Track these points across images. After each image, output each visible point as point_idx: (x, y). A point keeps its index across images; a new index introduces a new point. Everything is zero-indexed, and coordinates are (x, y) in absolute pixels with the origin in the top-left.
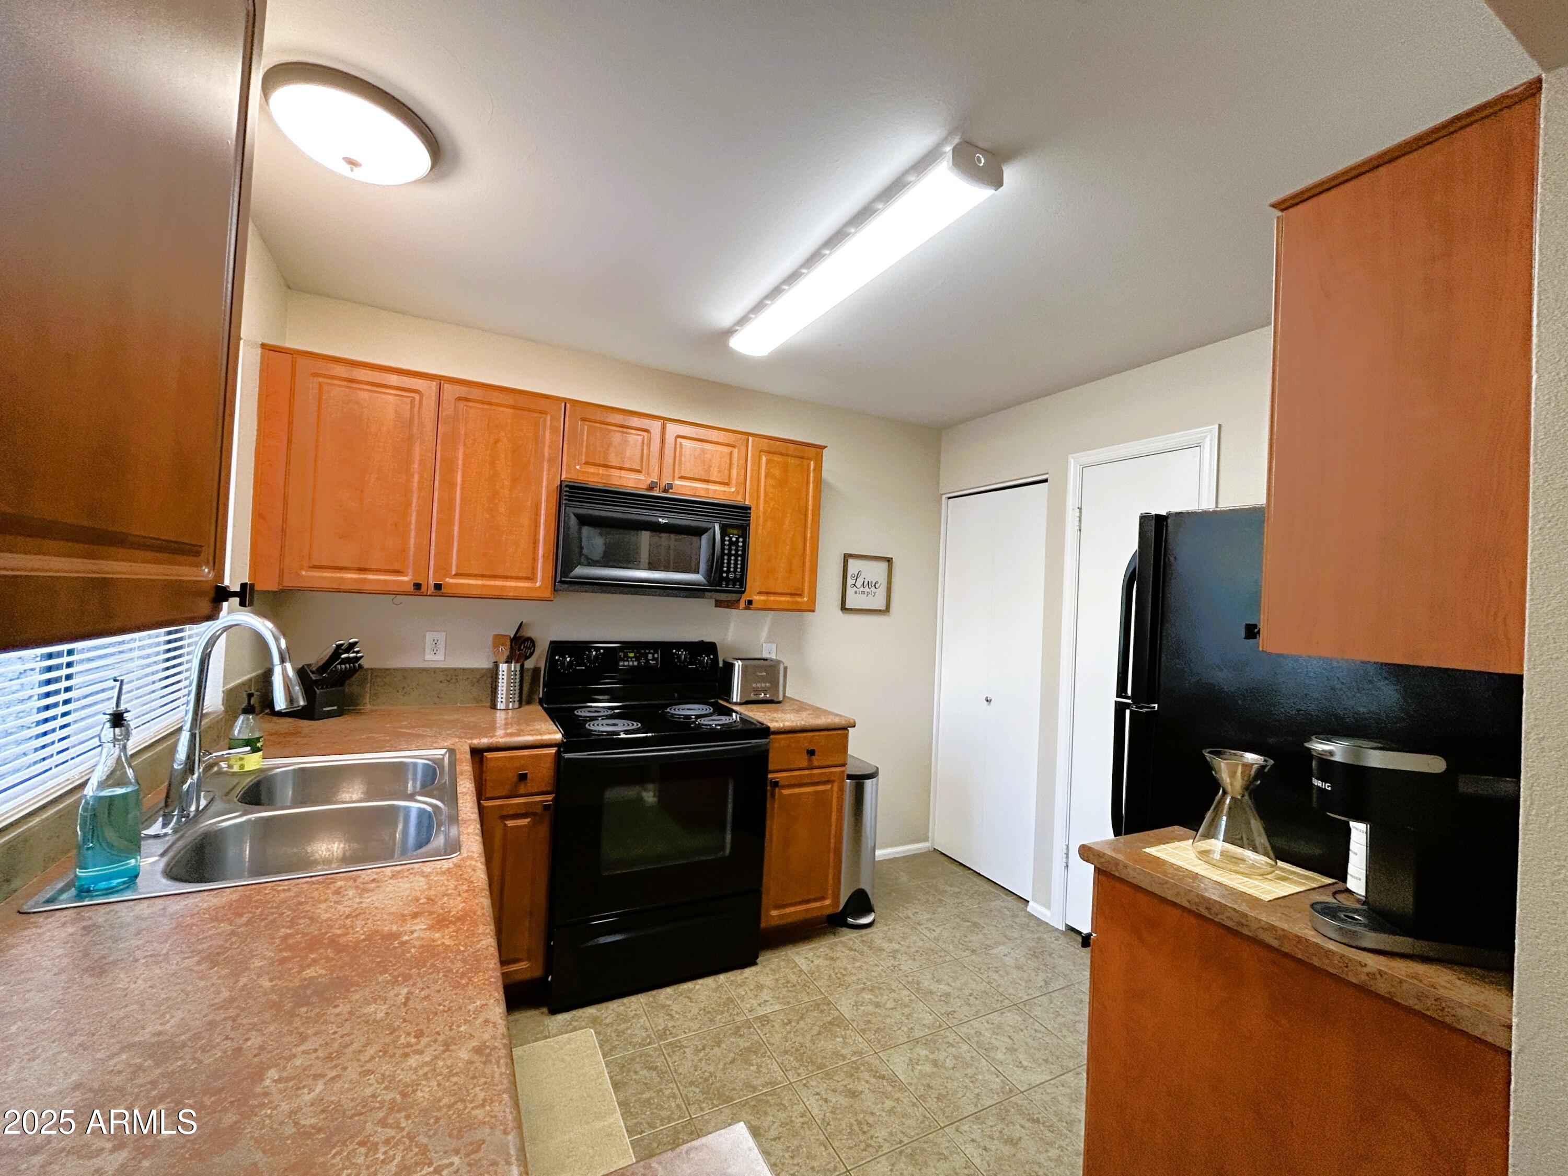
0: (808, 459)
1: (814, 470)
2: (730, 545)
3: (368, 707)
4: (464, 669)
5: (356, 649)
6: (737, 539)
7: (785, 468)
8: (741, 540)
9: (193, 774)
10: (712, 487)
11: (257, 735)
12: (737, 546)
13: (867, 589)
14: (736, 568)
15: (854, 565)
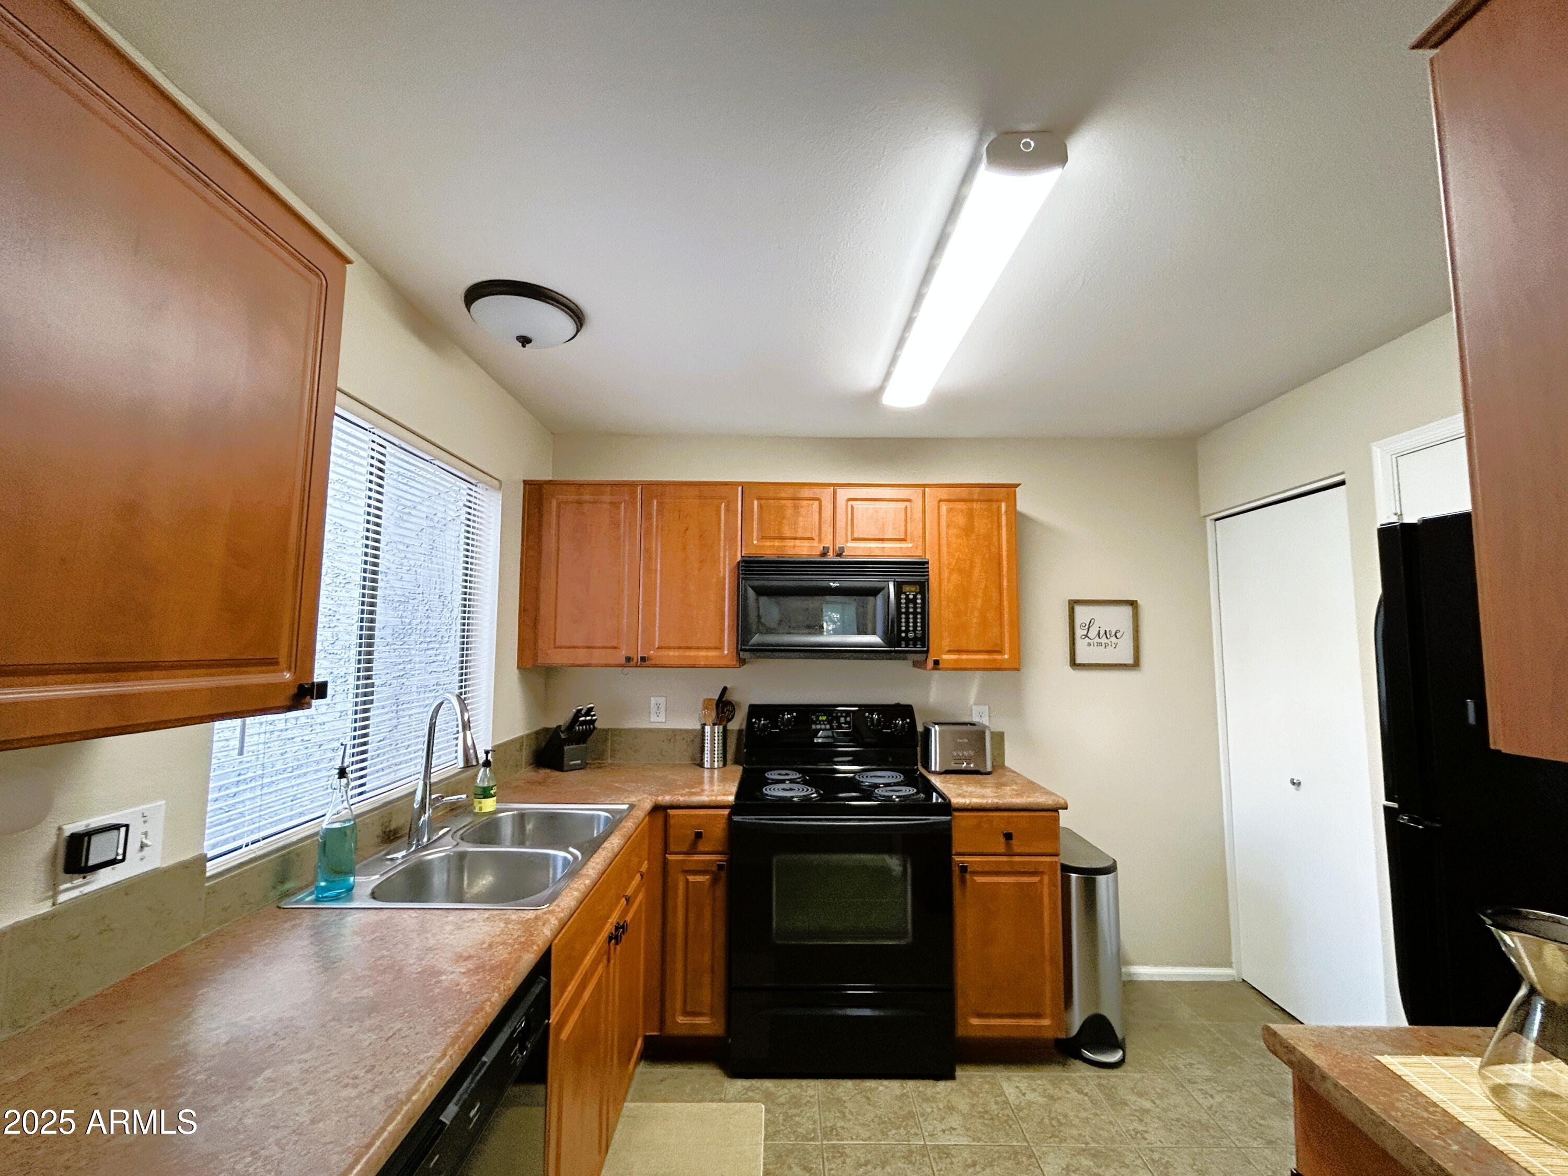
0: (997, 501)
1: (1006, 512)
2: (907, 604)
3: (609, 761)
4: (681, 730)
5: (592, 713)
6: (915, 596)
7: (970, 515)
8: (919, 596)
9: (425, 813)
10: (887, 545)
11: (491, 784)
12: (915, 603)
13: (1104, 640)
14: (915, 627)
15: (1083, 615)
